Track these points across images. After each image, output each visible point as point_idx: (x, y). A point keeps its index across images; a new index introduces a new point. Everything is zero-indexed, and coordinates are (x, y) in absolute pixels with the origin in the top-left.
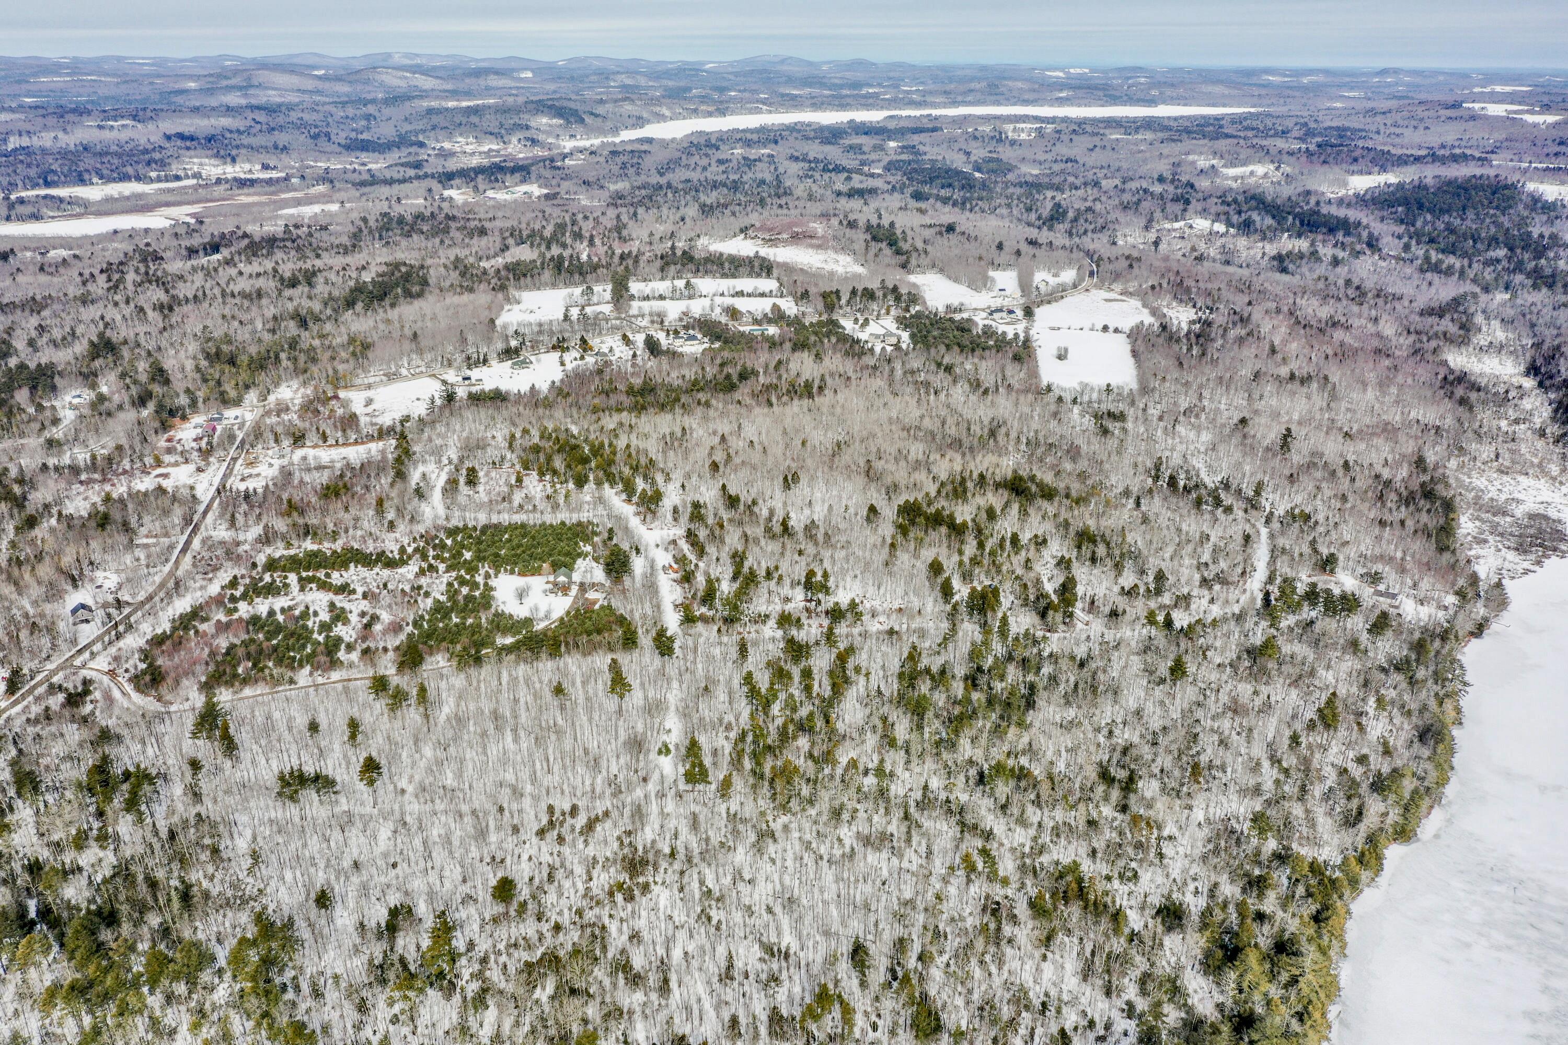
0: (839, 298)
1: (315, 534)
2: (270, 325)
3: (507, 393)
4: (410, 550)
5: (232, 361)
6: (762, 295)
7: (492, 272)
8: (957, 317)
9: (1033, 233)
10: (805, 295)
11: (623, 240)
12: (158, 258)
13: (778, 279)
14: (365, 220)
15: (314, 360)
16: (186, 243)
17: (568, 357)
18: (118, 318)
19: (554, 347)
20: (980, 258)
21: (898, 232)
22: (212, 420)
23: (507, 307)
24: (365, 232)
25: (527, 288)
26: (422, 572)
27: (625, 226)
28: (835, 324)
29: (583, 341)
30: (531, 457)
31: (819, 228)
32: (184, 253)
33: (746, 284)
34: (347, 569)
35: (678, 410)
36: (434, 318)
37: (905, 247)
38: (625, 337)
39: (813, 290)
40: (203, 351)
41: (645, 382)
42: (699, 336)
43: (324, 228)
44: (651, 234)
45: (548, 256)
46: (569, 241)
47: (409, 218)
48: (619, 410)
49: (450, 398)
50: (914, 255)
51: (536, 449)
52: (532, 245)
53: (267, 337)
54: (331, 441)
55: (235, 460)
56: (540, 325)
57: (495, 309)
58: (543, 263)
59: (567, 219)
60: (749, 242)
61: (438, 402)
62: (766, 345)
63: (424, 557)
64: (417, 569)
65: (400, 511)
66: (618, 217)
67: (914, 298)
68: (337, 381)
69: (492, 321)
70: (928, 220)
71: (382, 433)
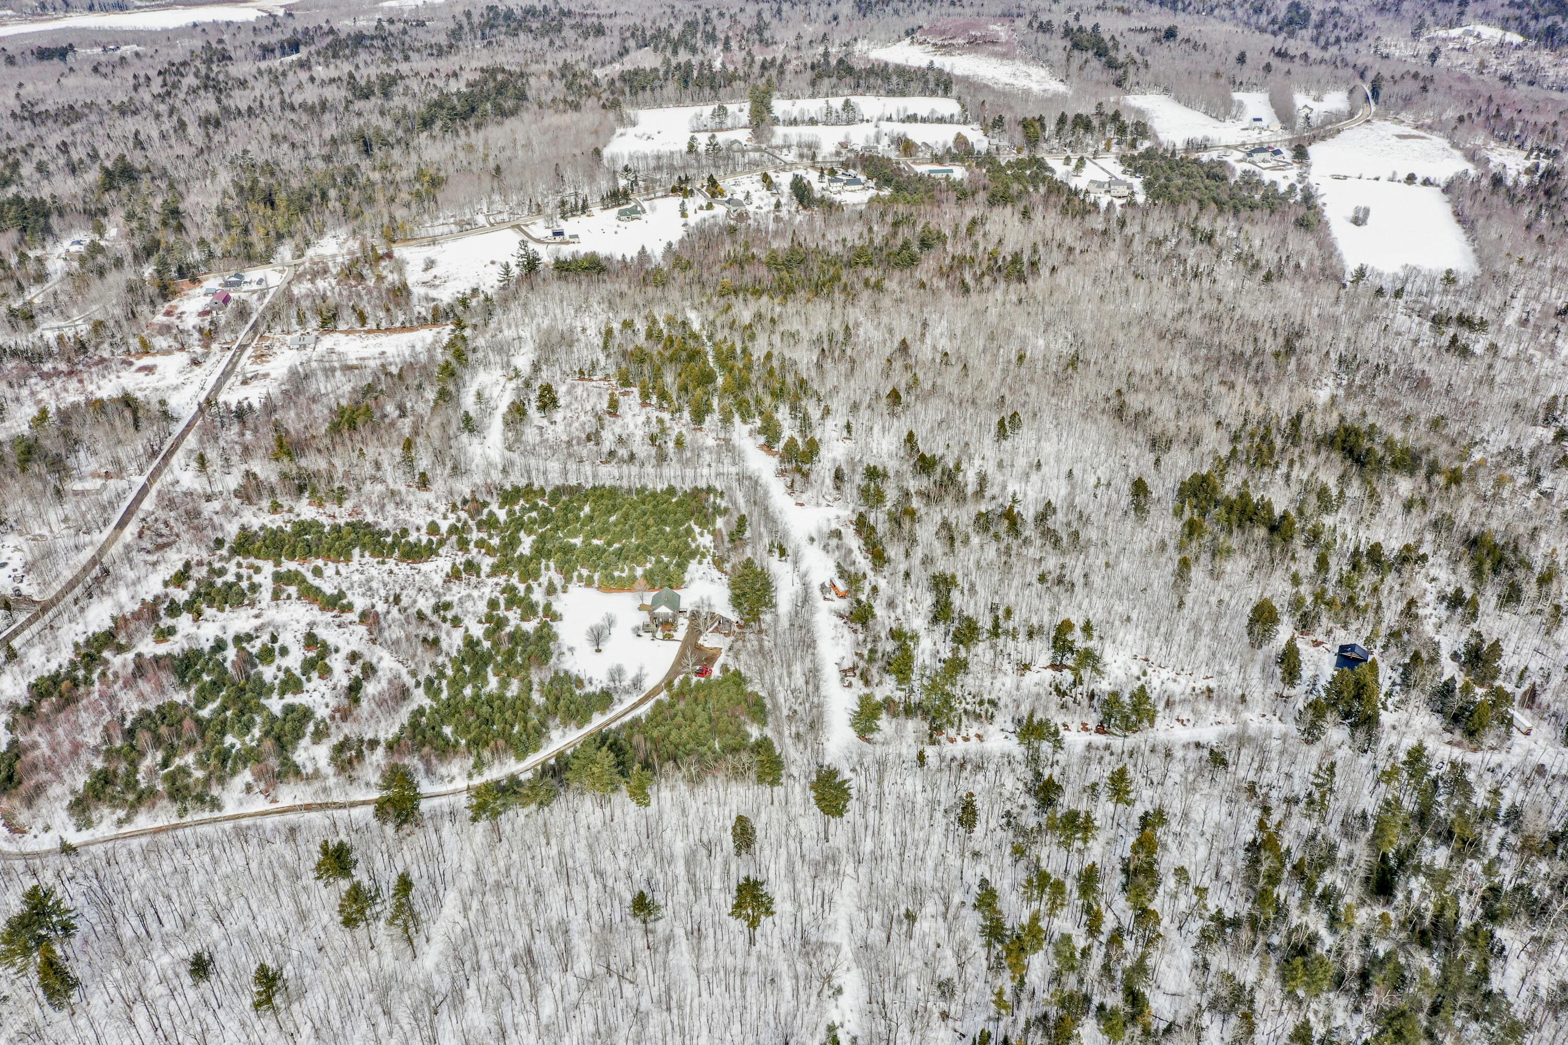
0: (1043, 127)
1: (314, 491)
2: (325, 151)
3: (608, 259)
4: (444, 526)
5: (270, 201)
6: (941, 120)
7: (604, 83)
8: (1205, 157)
9: (1279, 42)
10: (999, 123)
11: (765, 43)
12: (225, 57)
13: (959, 99)
14: (468, 14)
15: (370, 200)
16: (263, 40)
17: (693, 203)
18: (155, 134)
19: (674, 190)
20: (1218, 75)
21: (1107, 37)
22: (227, 284)
23: (619, 131)
24: (467, 28)
25: (645, 105)
26: (454, 575)
27: (767, 26)
28: (1041, 165)
29: (712, 182)
30: (633, 368)
31: (1000, 30)
32: (258, 52)
33: (920, 105)
34: (348, 560)
35: (838, 296)
36: (528, 146)
37: (1121, 57)
38: (766, 178)
39: (1007, 116)
40: (236, 184)
41: (792, 249)
42: (863, 178)
43: (421, 24)
44: (799, 37)
45: (674, 63)
46: (700, 44)
47: (518, 13)
48: (758, 293)
49: (531, 265)
50: (1132, 69)
51: (640, 357)
52: (656, 49)
53: (321, 165)
54: (371, 325)
55: (242, 348)
56: (659, 158)
57: (604, 133)
58: (666, 73)
59: (699, 16)
60: (917, 48)
61: (516, 271)
62: (953, 196)
63: (463, 545)
64: (448, 568)
65: (439, 456)
66: (759, 14)
67: (1142, 130)
68: (392, 234)
69: (597, 152)
70: (1136, 23)
71: (438, 316)
